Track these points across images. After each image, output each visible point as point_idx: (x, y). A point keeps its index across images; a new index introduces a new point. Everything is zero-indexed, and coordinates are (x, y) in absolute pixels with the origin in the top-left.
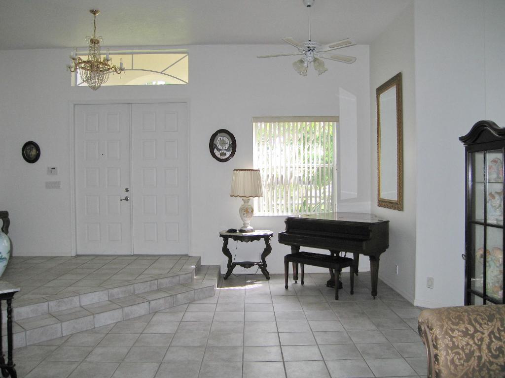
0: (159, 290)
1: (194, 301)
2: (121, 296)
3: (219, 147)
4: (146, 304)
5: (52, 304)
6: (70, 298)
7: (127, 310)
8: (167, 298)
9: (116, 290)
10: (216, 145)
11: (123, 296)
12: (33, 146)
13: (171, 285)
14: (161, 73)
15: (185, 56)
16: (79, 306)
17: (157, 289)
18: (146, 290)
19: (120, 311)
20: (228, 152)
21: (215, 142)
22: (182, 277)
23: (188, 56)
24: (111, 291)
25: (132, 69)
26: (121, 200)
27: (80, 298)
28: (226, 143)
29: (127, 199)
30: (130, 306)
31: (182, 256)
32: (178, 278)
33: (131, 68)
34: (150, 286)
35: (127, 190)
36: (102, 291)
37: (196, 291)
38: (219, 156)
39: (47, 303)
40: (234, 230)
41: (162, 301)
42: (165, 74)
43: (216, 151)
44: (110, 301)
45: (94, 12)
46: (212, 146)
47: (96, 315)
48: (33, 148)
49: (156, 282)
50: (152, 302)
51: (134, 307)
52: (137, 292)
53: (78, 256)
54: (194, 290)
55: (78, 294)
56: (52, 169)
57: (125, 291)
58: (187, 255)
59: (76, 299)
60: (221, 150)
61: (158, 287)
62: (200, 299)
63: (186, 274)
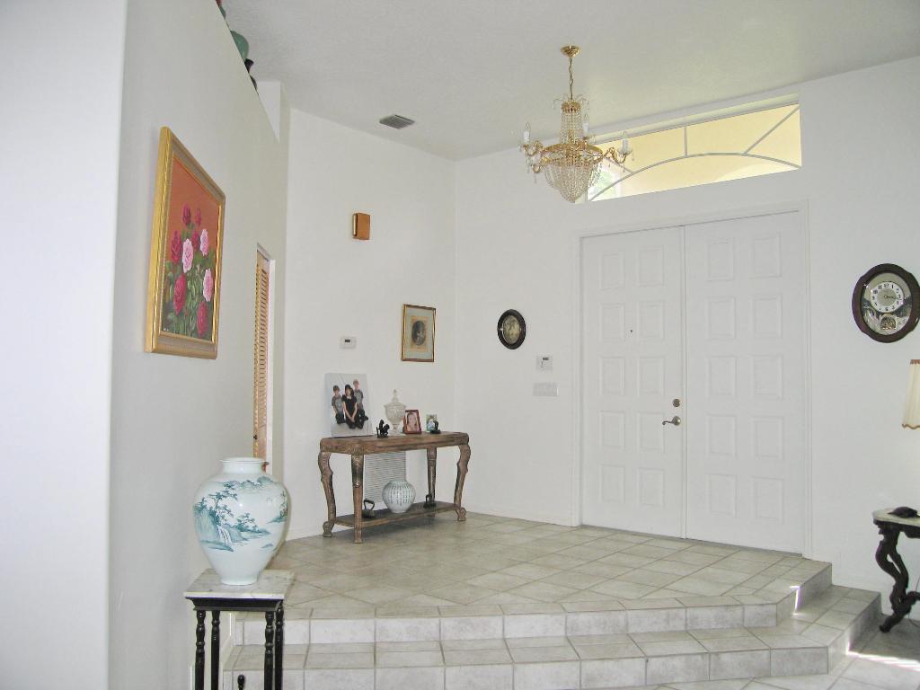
0: (687, 633)
1: (769, 676)
2: (594, 631)
3: (877, 308)
4: (639, 664)
5: (448, 623)
6: (485, 619)
7: (591, 667)
8: (696, 657)
9: (583, 618)
10: (869, 304)
11: (601, 632)
12: (515, 319)
13: (719, 626)
14: (745, 154)
15: (794, 112)
16: (501, 637)
17: (683, 628)
18: (656, 628)
19: (575, 667)
20: (901, 320)
21: (866, 296)
22: (750, 611)
23: (798, 111)
24: (572, 617)
25: (686, 157)
26: (664, 423)
27: (503, 621)
28: (894, 298)
29: (675, 422)
30: (599, 659)
31: (785, 556)
32: (739, 611)
33: (683, 155)
34: (667, 621)
35: (676, 403)
36: (552, 614)
37: (774, 652)
38: (878, 330)
39: (437, 620)
40: (910, 510)
41: (678, 663)
42: (753, 156)
43: (869, 318)
44: (568, 639)
45: (569, 51)
46: (859, 305)
47: (520, 667)
48: (514, 321)
49: (682, 612)
50: (652, 661)
51: (609, 665)
52: (632, 630)
53: (583, 527)
54: (771, 649)
55: (502, 610)
56: (544, 359)
57: (605, 623)
58: (799, 555)
59: (495, 623)
60: (883, 314)
61: (686, 625)
62: (783, 675)
63: (762, 605)
